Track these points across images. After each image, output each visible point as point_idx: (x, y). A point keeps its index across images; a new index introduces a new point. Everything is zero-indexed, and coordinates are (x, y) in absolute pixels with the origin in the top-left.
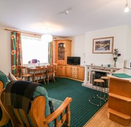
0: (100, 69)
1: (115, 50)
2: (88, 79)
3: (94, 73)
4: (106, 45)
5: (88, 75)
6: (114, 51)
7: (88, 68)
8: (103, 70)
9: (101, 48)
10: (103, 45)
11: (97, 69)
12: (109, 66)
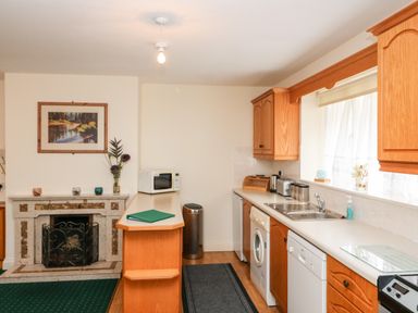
0: (71, 206)
1: (114, 144)
2: (24, 251)
3: (47, 221)
4: (85, 126)
5: (24, 234)
6: (110, 146)
7: (24, 208)
8: (80, 207)
9: (68, 135)
10: (76, 125)
11: (61, 207)
12: (99, 192)
